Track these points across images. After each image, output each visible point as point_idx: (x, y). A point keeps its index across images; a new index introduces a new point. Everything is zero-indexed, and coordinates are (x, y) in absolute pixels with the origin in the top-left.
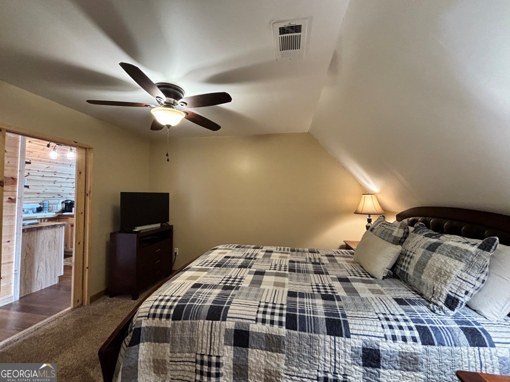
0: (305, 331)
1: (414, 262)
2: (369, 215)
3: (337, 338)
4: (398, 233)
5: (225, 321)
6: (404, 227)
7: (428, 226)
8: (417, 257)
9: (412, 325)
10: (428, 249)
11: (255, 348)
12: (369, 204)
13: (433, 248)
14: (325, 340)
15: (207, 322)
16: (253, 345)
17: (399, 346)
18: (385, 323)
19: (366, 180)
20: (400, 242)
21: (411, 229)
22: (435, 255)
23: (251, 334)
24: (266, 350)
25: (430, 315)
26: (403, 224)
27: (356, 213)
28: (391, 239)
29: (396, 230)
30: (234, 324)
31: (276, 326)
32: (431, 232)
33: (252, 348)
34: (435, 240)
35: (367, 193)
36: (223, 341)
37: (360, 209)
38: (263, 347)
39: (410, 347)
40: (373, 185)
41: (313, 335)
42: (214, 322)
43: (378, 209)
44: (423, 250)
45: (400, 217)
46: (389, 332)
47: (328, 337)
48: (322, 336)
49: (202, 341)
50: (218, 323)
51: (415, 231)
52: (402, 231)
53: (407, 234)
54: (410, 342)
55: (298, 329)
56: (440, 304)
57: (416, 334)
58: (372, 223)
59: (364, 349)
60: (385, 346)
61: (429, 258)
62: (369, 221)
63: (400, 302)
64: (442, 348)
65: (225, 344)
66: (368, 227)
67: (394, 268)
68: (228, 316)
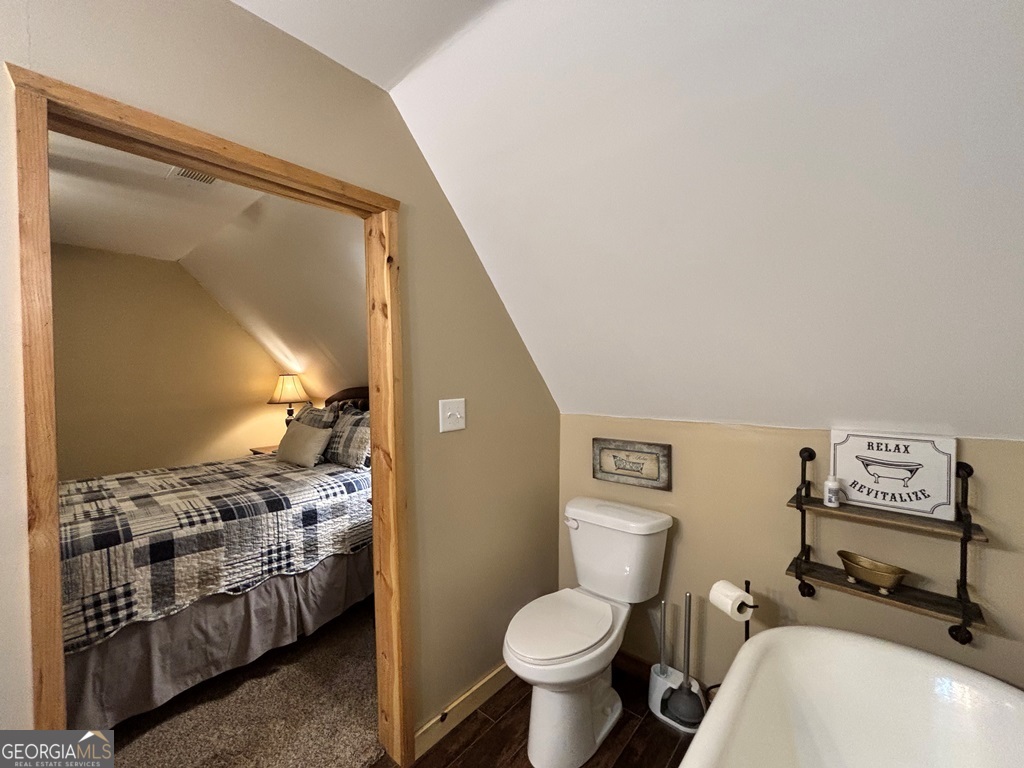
0: (245, 517)
1: (343, 441)
2: (290, 404)
3: (279, 513)
4: (328, 417)
5: (131, 540)
6: (336, 411)
7: (356, 407)
8: (345, 435)
9: (341, 484)
10: (354, 425)
11: (184, 555)
12: (289, 389)
13: (357, 424)
14: (268, 518)
15: (97, 553)
16: (180, 552)
17: (332, 501)
18: (320, 489)
19: (286, 356)
20: (331, 425)
21: (341, 412)
22: (360, 429)
23: (176, 542)
24: (199, 551)
25: (354, 475)
26: (334, 407)
27: (271, 402)
28: (323, 424)
29: (326, 415)
30: (148, 539)
31: (210, 524)
32: (358, 411)
33: (179, 556)
34: (360, 417)
35: (284, 372)
36: (132, 565)
37: (277, 396)
38: (196, 549)
39: (339, 499)
40: (295, 362)
41: (255, 517)
42: (112, 549)
43: (302, 395)
44: (349, 427)
45: (328, 402)
46: (323, 494)
47: (270, 515)
48: (264, 515)
49: (93, 578)
50: (118, 547)
51: (344, 413)
52: (332, 415)
53: (337, 417)
54: (339, 495)
55: (237, 516)
56: (361, 466)
57: (343, 488)
58: (294, 415)
59: (303, 513)
60: (321, 505)
61: (354, 432)
62: (290, 413)
63: (331, 475)
64: (360, 492)
65: (137, 567)
66: (288, 422)
67: (325, 453)
68: (133, 534)
